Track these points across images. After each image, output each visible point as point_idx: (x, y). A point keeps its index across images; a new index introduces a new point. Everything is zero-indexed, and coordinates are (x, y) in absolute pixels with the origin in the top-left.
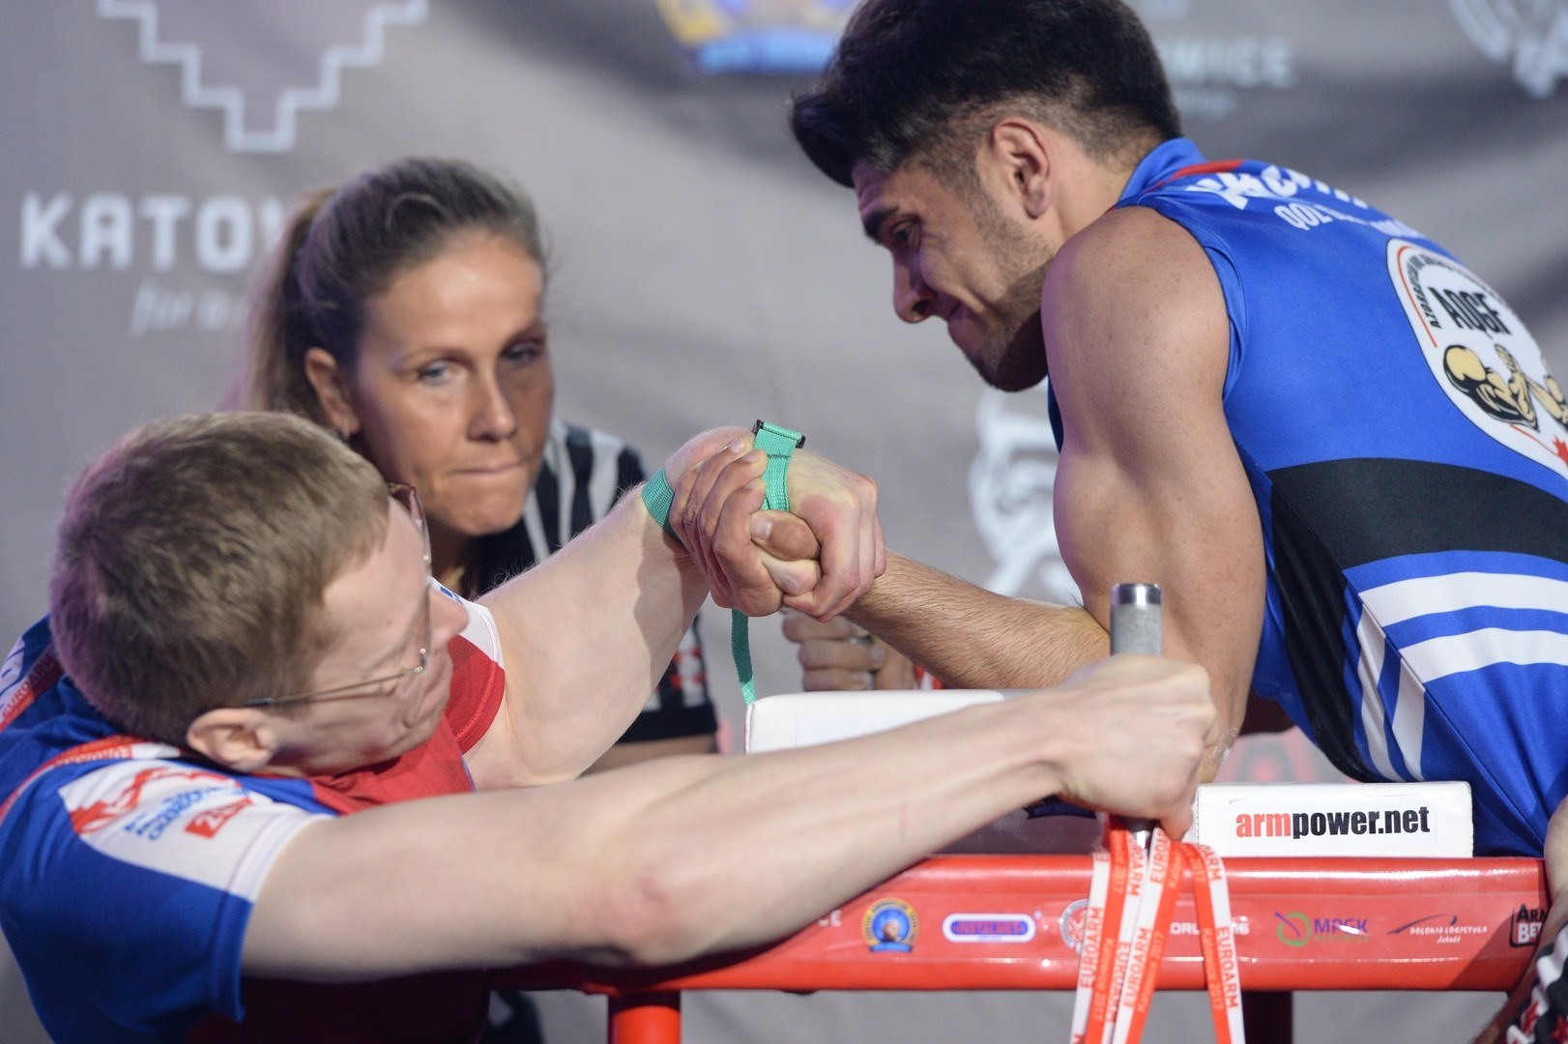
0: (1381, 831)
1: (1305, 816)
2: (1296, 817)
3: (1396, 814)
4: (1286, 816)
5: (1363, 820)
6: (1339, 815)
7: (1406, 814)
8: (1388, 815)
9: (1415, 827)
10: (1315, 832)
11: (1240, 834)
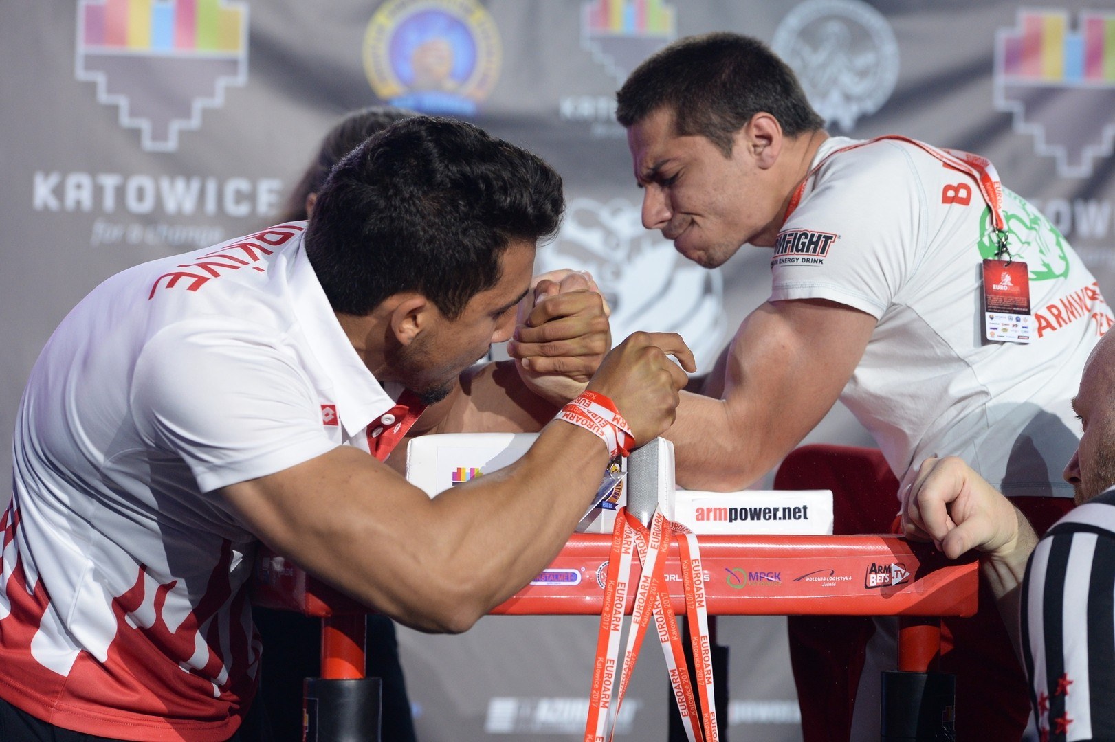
0: (780, 519)
1: (736, 510)
2: (731, 510)
3: (789, 509)
4: (725, 509)
5: (770, 512)
6: (755, 509)
7: (795, 509)
8: (784, 509)
9: (800, 517)
10: (741, 519)
11: (698, 519)
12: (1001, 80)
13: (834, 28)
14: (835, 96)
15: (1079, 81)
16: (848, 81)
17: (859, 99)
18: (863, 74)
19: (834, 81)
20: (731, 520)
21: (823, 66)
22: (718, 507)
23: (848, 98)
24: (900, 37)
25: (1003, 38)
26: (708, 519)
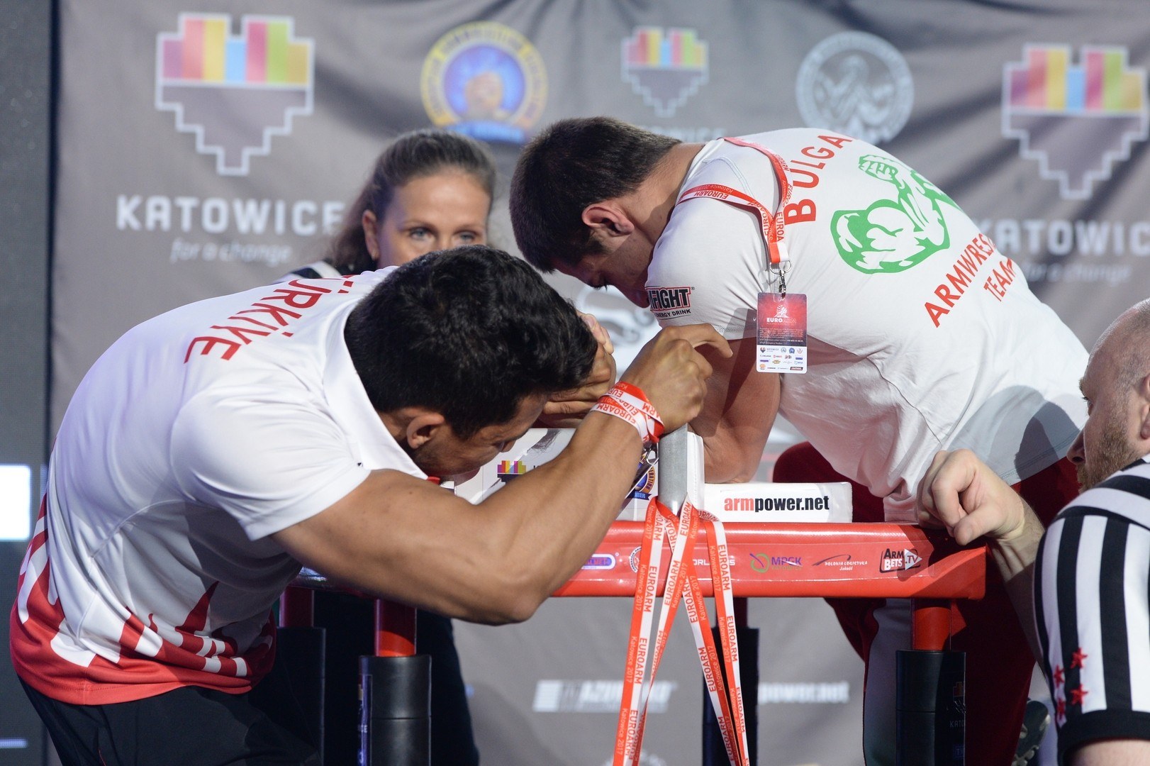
12: (1008, 110)
13: (854, 61)
14: (855, 125)
15: (1079, 111)
16: (866, 110)
17: (878, 127)
18: (880, 104)
19: (855, 110)
20: (757, 510)
21: (845, 97)
22: (744, 498)
23: (867, 126)
24: (914, 70)
25: (1010, 71)
26: (736, 509)
